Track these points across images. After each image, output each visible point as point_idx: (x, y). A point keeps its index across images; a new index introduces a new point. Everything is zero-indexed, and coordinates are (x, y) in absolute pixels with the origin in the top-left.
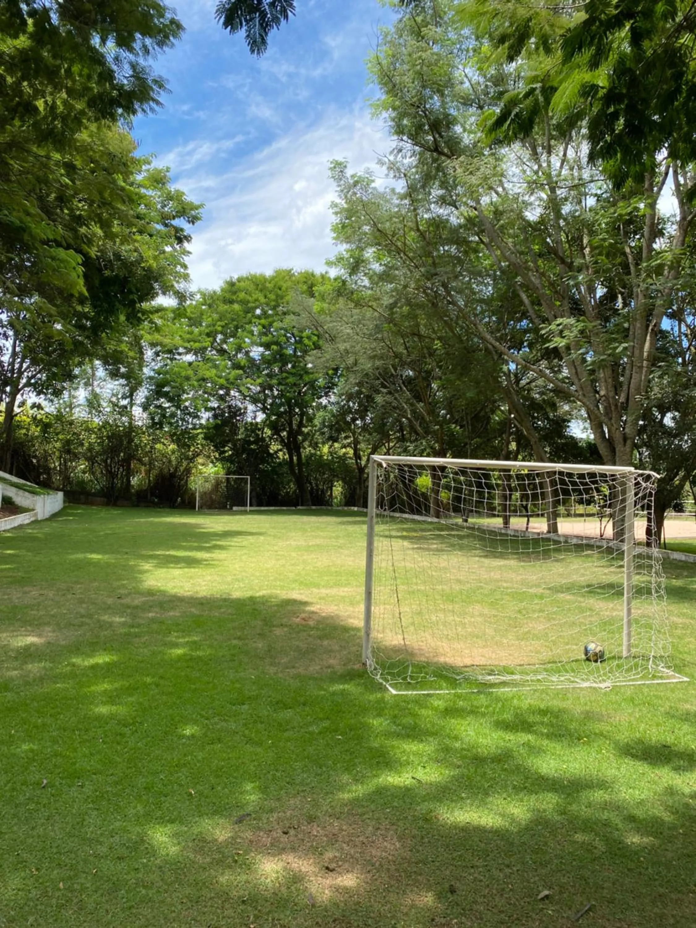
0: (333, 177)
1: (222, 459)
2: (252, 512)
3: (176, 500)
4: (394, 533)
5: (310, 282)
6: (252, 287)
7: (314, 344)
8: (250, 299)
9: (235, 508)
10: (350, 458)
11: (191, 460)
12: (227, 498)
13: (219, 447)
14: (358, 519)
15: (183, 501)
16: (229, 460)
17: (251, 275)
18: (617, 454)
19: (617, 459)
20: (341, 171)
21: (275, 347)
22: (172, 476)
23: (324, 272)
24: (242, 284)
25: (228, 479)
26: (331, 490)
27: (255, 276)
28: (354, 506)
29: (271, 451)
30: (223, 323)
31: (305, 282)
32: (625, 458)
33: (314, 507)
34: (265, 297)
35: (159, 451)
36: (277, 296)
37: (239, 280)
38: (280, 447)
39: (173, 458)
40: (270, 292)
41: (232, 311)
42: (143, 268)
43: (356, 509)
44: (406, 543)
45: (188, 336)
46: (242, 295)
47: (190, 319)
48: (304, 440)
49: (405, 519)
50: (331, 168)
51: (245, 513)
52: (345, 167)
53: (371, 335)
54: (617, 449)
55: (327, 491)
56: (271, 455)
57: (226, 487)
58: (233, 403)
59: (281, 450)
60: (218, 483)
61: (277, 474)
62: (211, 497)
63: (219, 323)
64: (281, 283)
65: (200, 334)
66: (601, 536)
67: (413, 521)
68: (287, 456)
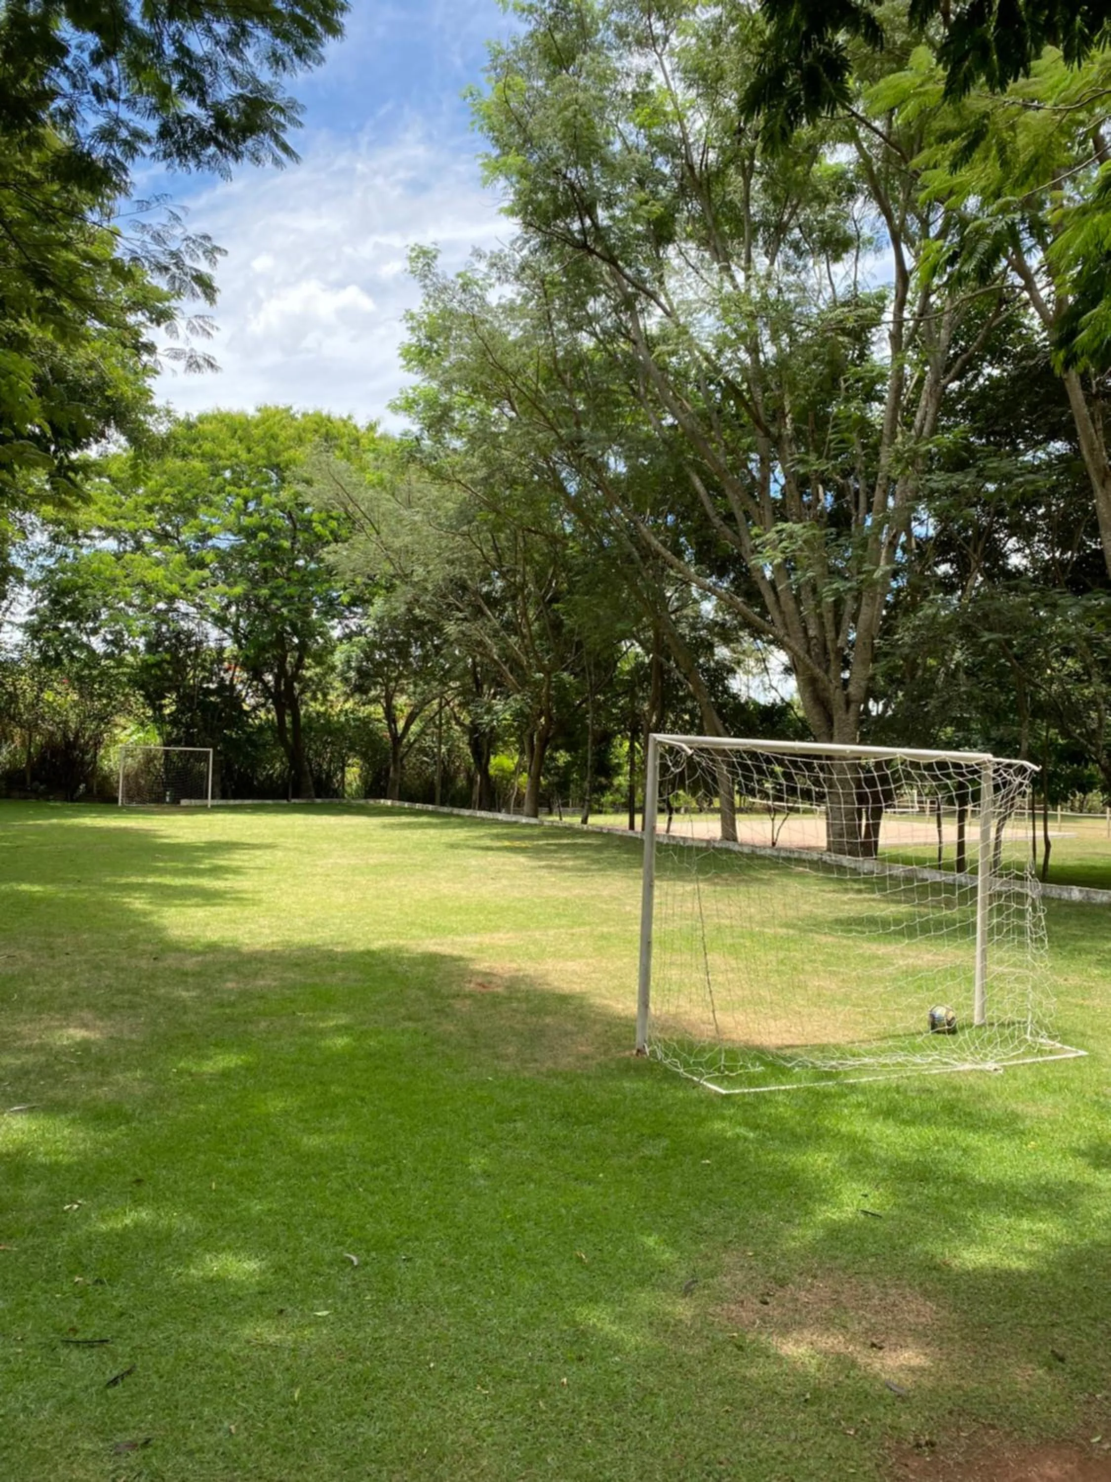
0: (412, 272)
1: (159, 719)
2: (216, 809)
3: (77, 787)
4: (488, 842)
5: (323, 430)
6: (224, 434)
7: (332, 532)
8: (222, 452)
9: (184, 802)
10: (379, 721)
11: (103, 718)
12: (166, 785)
13: (153, 699)
14: (404, 819)
15: (89, 790)
16: (174, 720)
17: (220, 413)
18: (836, 724)
19: (836, 732)
20: (429, 265)
21: (263, 535)
22: (70, 746)
23: (345, 417)
24: (207, 427)
25: (167, 753)
26: (343, 771)
27: (228, 415)
28: (385, 797)
29: (246, 708)
30: (175, 491)
31: (316, 431)
32: (847, 730)
33: (319, 801)
34: (249, 451)
35: (49, 704)
36: (269, 449)
37: (202, 419)
38: (262, 700)
39: (72, 716)
40: (258, 443)
41: (190, 471)
42: (108, 399)
43: (389, 803)
44: (522, 859)
45: (115, 509)
46: (207, 446)
47: (113, 481)
48: (302, 692)
49: (483, 819)
50: (410, 258)
51: (204, 809)
52: (435, 257)
53: (451, 527)
54: (835, 718)
55: (335, 774)
56: (246, 713)
57: (165, 765)
58: (184, 625)
59: (263, 705)
60: (149, 758)
61: (254, 745)
62: (137, 783)
63: (167, 490)
64: (276, 429)
65: (136, 509)
66: (774, 844)
67: (497, 823)
68: (273, 715)
